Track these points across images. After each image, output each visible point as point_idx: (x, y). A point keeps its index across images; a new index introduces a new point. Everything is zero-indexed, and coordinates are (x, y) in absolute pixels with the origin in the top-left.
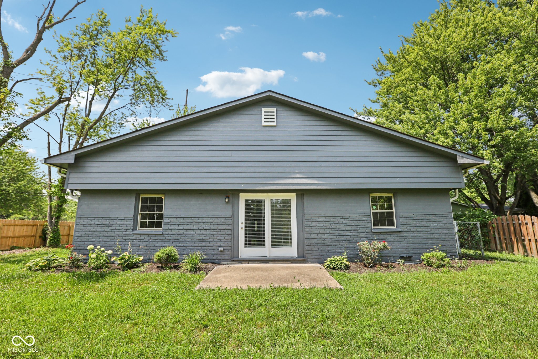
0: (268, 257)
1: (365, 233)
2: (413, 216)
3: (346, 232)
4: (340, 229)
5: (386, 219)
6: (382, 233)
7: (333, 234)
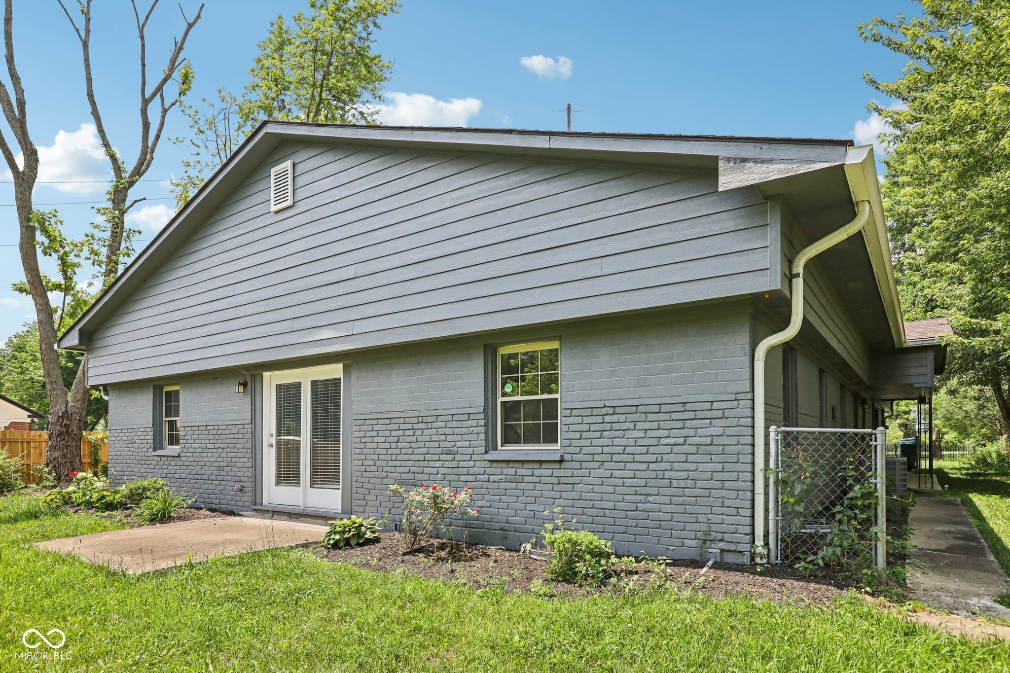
0: (301, 507)
1: (471, 463)
2: (604, 411)
3: (428, 457)
4: (416, 451)
5: (542, 422)
6: (511, 465)
7: (404, 463)
